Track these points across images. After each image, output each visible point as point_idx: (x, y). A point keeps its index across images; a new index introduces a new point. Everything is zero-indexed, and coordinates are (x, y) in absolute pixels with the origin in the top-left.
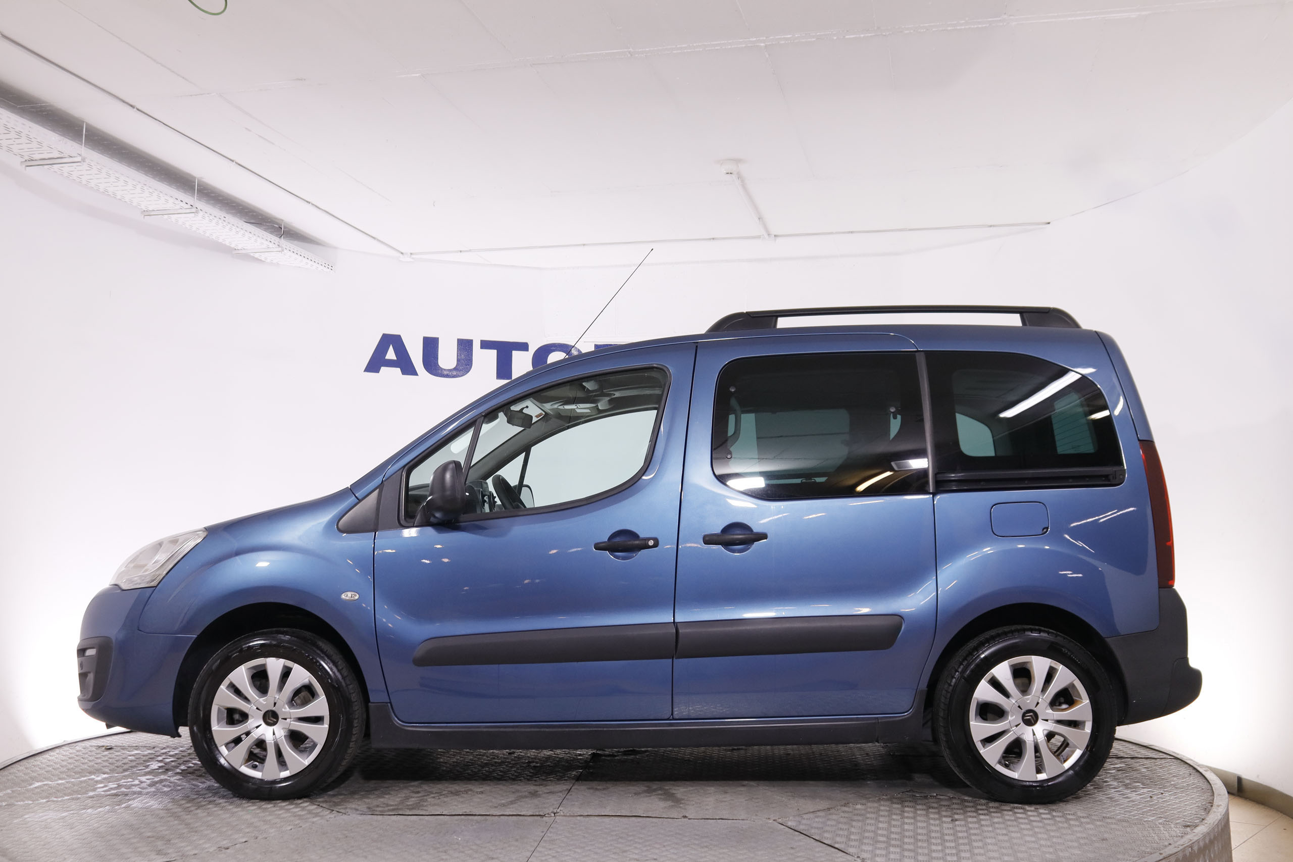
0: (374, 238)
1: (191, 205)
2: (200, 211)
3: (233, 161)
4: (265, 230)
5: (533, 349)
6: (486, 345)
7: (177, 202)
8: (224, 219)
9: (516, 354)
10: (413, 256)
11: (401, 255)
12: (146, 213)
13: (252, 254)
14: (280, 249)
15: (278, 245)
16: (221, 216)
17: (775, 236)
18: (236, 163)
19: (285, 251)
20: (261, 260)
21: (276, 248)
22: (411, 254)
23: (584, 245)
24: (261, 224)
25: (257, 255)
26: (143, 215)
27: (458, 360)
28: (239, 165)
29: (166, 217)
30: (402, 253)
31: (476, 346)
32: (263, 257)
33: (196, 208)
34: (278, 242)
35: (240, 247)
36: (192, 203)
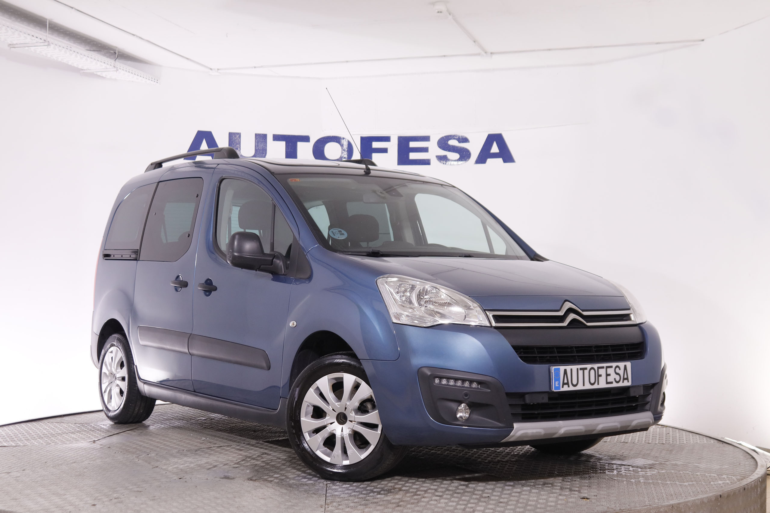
0: (187, 59)
1: (44, 40)
2: (51, 44)
4: (104, 55)
5: (313, 141)
6: (277, 138)
7: (33, 38)
8: (71, 49)
9: (300, 145)
10: (219, 71)
11: (210, 71)
12: (12, 46)
13: (95, 73)
14: (115, 69)
15: (114, 66)
16: (68, 47)
19: (119, 70)
20: (103, 77)
21: (112, 68)
22: (218, 69)
23: (347, 62)
24: (100, 51)
25: (99, 74)
26: (9, 48)
27: (256, 150)
30: (211, 69)
31: (270, 138)
32: (104, 75)
33: (48, 42)
34: (114, 64)
35: (85, 68)
36: (45, 38)
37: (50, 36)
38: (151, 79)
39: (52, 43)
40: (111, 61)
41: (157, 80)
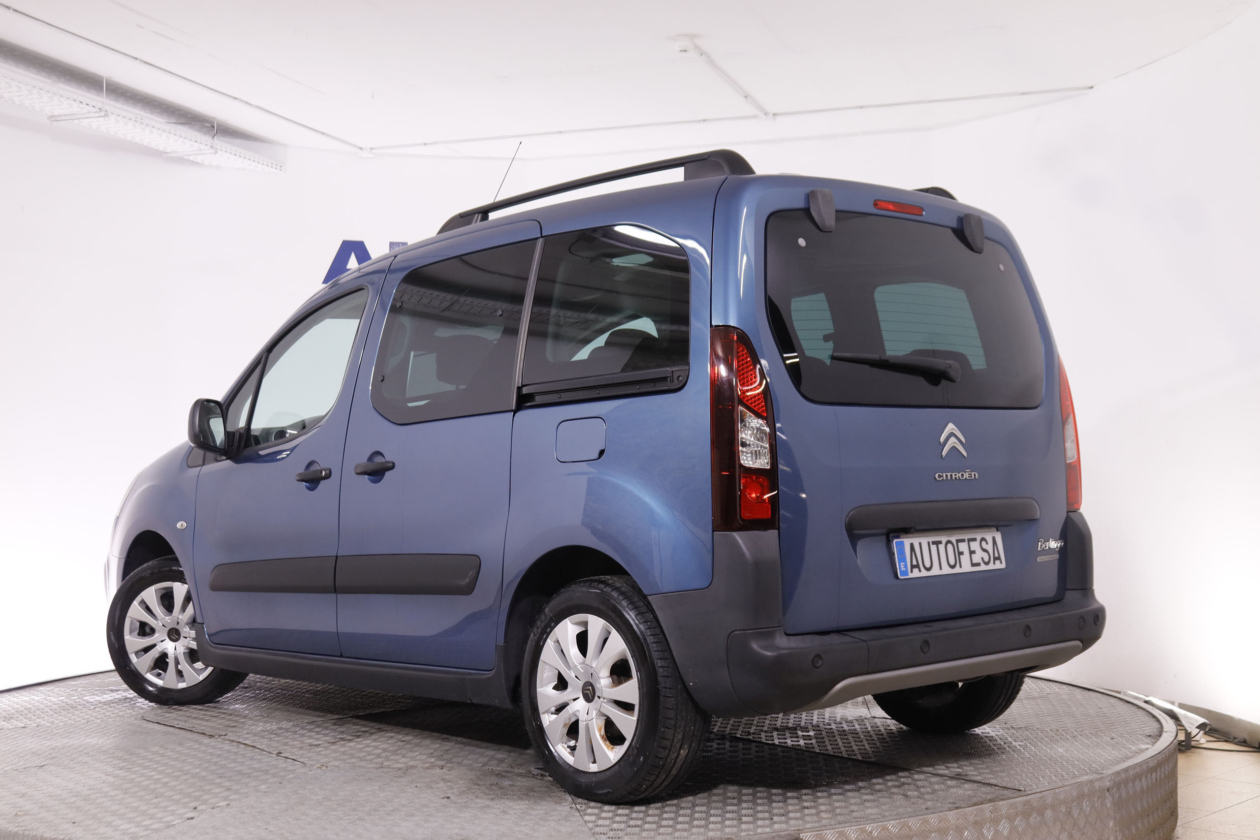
0: (323, 133)
1: (100, 109)
3: (136, 59)
4: (196, 130)
7: (82, 105)
8: (142, 121)
10: (373, 151)
11: (360, 151)
12: (53, 118)
13: (186, 157)
14: (213, 151)
15: (212, 147)
16: (137, 118)
17: (774, 115)
18: (140, 60)
19: (219, 152)
20: (198, 163)
21: (209, 149)
22: (371, 149)
23: (560, 132)
24: (189, 124)
25: (192, 158)
26: (50, 122)
28: (145, 62)
29: (76, 121)
30: (361, 148)
32: (199, 159)
33: (106, 111)
34: (211, 143)
35: (169, 150)
36: (100, 105)
37: (108, 101)
38: (270, 164)
39: (112, 113)
40: (206, 139)
41: (281, 167)
